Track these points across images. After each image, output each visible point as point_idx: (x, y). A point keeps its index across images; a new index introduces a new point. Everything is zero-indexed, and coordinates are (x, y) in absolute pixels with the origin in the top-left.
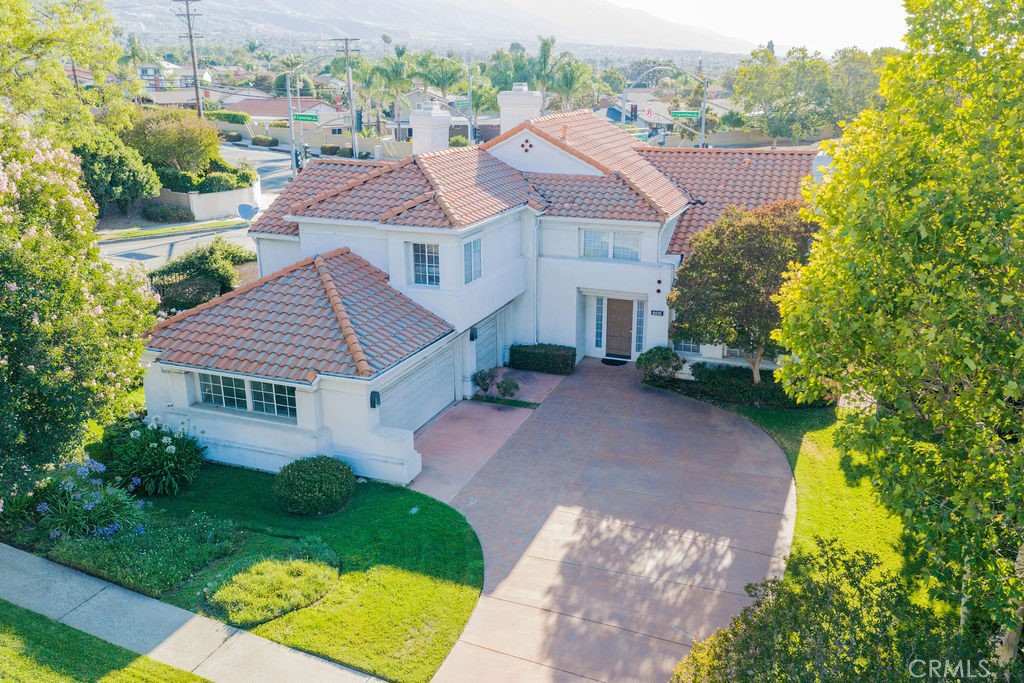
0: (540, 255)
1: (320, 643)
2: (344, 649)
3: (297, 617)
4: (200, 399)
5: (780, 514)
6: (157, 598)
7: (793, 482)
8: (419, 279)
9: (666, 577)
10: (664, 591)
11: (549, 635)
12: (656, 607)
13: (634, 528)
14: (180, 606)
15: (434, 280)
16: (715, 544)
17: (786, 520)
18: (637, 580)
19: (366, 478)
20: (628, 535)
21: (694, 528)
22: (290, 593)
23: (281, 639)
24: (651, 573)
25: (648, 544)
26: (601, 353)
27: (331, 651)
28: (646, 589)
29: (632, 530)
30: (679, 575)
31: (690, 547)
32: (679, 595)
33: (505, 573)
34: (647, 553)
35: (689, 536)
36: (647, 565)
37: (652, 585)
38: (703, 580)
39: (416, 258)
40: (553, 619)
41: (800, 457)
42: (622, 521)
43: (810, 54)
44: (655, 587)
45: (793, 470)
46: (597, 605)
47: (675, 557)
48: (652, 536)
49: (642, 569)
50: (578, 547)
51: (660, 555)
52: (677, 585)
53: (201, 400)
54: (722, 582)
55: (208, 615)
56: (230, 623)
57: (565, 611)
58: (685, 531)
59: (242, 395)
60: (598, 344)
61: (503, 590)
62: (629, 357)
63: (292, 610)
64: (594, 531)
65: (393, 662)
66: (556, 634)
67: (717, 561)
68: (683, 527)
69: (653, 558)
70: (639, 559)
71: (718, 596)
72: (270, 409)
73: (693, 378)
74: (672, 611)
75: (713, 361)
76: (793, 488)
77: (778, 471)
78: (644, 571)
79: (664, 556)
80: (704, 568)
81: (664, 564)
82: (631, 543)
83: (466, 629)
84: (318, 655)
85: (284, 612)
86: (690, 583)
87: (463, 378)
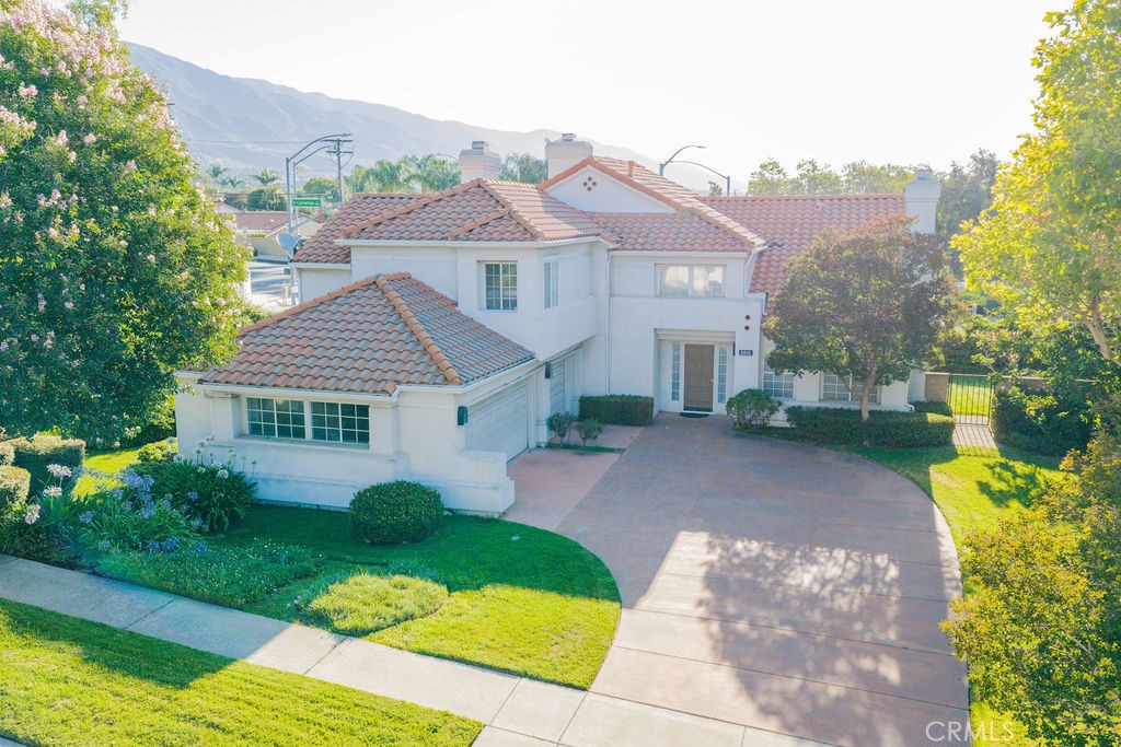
0: (611, 295)
1: (450, 647)
2: (481, 652)
3: (416, 626)
4: (247, 430)
5: (932, 532)
6: (240, 609)
7: (935, 506)
8: (491, 305)
9: (829, 587)
10: (832, 600)
11: (717, 641)
12: (829, 613)
13: (775, 547)
14: (270, 616)
15: (511, 304)
16: (873, 559)
17: (943, 537)
18: (798, 591)
19: (450, 510)
20: (770, 553)
21: (841, 545)
22: (401, 602)
23: (401, 645)
24: (811, 584)
25: (797, 561)
26: (678, 406)
27: (468, 655)
28: (811, 600)
29: (773, 549)
30: (844, 586)
31: (846, 562)
32: (852, 602)
33: (643, 587)
34: (799, 569)
35: (840, 554)
36: (804, 577)
37: (817, 595)
38: (873, 589)
39: (489, 280)
40: (715, 627)
41: (933, 485)
42: (759, 542)
43: (820, 166)
44: (820, 596)
45: (930, 496)
46: (762, 613)
47: (833, 571)
48: (798, 553)
49: (799, 581)
50: (717, 565)
51: (815, 569)
52: (844, 594)
53: (248, 432)
54: (895, 590)
55: (307, 625)
56: (336, 631)
57: (726, 620)
58: (834, 549)
59: (300, 420)
60: (675, 397)
61: (645, 603)
62: (711, 410)
63: (406, 619)
64: (731, 551)
65: (543, 664)
66: (725, 640)
67: (881, 572)
68: (832, 546)
69: (809, 572)
70: (793, 573)
71: (898, 602)
72: (333, 436)
73: (788, 425)
74: (850, 617)
75: (808, 405)
76: (937, 511)
77: (915, 498)
78: (802, 583)
79: (819, 570)
80: (870, 579)
81: (823, 577)
82: (777, 560)
83: (616, 636)
84: (452, 659)
85: (397, 621)
86: (859, 591)
87: (538, 423)
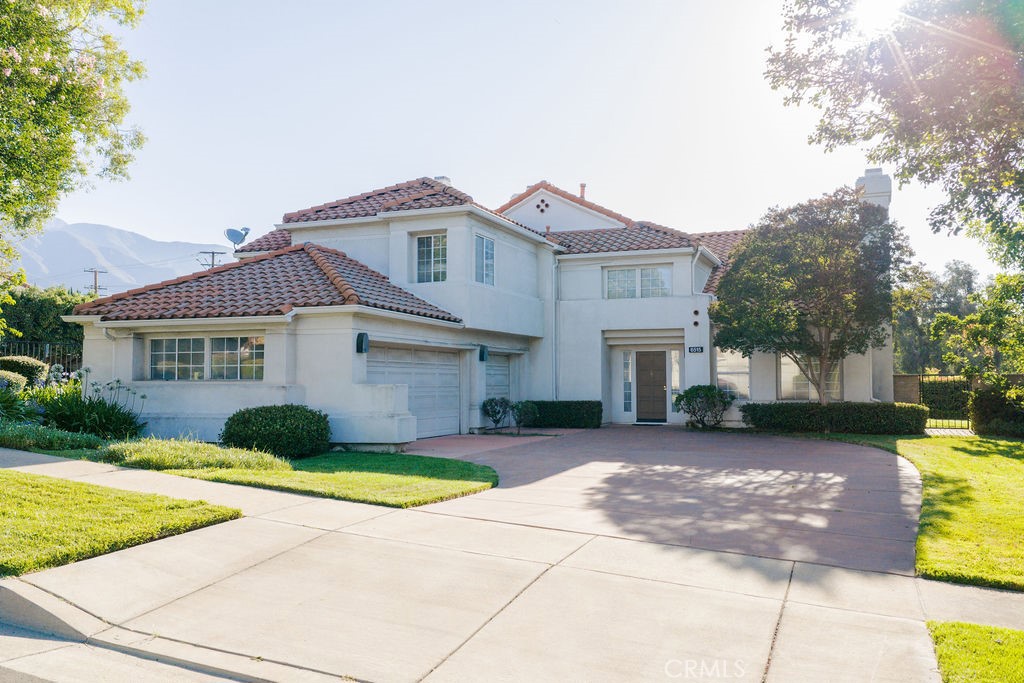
0: (558, 297)
4: (147, 374)
5: (893, 465)
7: (899, 456)
8: (423, 278)
9: (756, 485)
10: (755, 490)
14: (58, 456)
15: (440, 277)
16: (815, 474)
23: (195, 475)
24: (733, 483)
25: (722, 474)
26: (630, 417)
30: (774, 484)
32: (780, 491)
34: (723, 477)
35: (777, 472)
36: (726, 480)
37: (737, 488)
38: (809, 486)
39: (421, 254)
41: (898, 447)
45: (894, 452)
47: (764, 478)
49: (719, 482)
51: (741, 477)
52: (772, 488)
53: (149, 377)
54: (836, 487)
60: (627, 408)
62: (665, 421)
67: (823, 480)
69: (734, 478)
70: (714, 479)
73: (743, 424)
75: (764, 402)
76: (901, 458)
77: (876, 453)
78: (723, 483)
79: (748, 478)
80: (808, 482)
81: (750, 480)
82: (699, 473)
87: (471, 407)
